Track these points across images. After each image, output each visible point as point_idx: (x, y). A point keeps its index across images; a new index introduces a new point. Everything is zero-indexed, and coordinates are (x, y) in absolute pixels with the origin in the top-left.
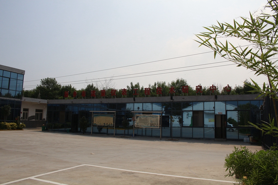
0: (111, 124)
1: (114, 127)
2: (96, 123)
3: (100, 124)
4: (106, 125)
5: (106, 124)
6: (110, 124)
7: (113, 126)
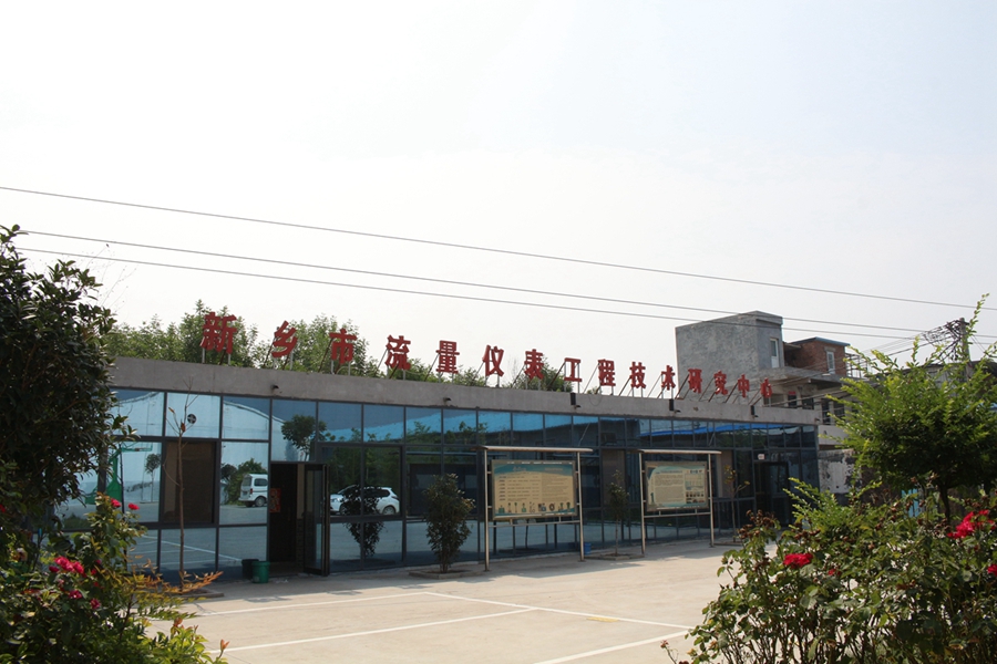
0: (568, 504)
1: (577, 518)
2: (505, 504)
3: (524, 510)
4: (548, 513)
5: (548, 510)
6: (565, 507)
7: (575, 514)
